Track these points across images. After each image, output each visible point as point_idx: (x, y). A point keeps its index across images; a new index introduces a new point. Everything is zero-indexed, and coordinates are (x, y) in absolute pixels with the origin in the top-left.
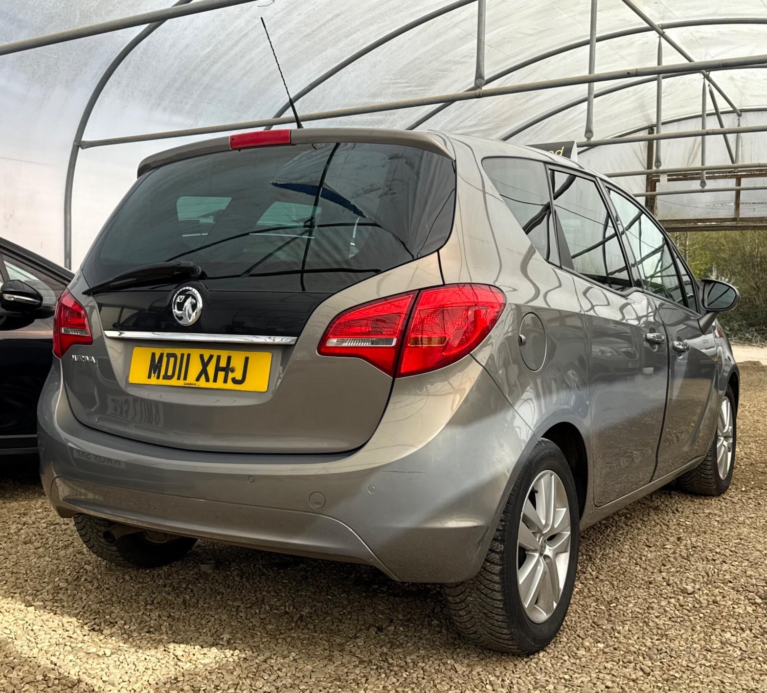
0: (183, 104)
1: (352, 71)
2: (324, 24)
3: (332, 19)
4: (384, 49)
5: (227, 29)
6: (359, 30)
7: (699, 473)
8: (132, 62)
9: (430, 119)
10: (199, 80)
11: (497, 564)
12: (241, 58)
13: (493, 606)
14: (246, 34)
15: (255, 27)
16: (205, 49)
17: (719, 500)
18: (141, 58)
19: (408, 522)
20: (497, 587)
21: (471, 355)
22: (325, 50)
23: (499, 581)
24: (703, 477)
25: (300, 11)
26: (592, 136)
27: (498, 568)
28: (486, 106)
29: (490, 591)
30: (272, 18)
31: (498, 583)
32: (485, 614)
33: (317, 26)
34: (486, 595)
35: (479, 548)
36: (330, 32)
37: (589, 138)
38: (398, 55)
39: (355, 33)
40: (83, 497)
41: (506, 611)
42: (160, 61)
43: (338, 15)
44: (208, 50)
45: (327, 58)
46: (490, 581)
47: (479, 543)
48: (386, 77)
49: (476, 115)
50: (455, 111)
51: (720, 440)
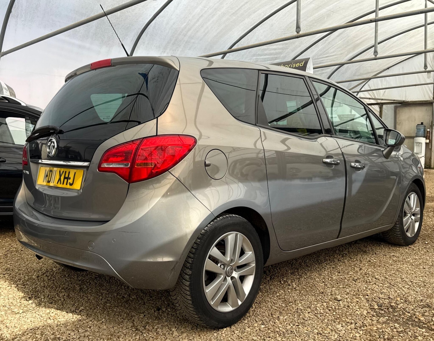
0: (177, 51)
1: (261, 29)
2: (241, 8)
3: (244, 5)
4: (275, 17)
5: (192, 14)
6: (260, 9)
7: (393, 234)
8: (149, 33)
9: (308, 50)
10: (183, 39)
11: (188, 281)
12: (202, 27)
13: (187, 302)
14: (202, 16)
15: (206, 12)
16: (183, 24)
17: (406, 248)
18: (153, 30)
19: (132, 258)
20: (188, 293)
21: (169, 172)
22: (244, 20)
23: (189, 290)
24: (395, 236)
25: (227, 2)
26: (378, 54)
27: (188, 283)
28: (338, 42)
29: (185, 295)
30: (214, 6)
31: (188, 291)
32: (185, 306)
33: (237, 9)
34: (184, 297)
35: (173, 273)
36: (245, 11)
37: (376, 56)
38: (284, 20)
39: (258, 10)
40: (33, 244)
41: (194, 306)
42: (162, 31)
43: (247, 3)
44: (185, 24)
45: (246, 24)
46: (185, 289)
47: (172, 270)
48: (280, 31)
49: (333, 47)
50: (321, 45)
51: (408, 215)
